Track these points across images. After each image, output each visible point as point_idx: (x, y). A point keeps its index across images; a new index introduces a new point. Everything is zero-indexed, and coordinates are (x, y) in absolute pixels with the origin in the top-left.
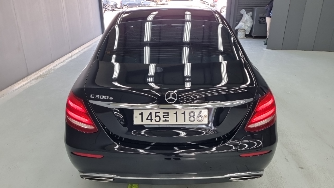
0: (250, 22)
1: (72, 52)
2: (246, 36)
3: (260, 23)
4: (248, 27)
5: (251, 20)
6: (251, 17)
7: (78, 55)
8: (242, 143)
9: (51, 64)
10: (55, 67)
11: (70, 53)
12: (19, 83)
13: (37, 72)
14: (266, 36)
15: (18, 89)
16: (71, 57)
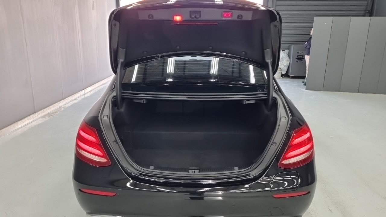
0: (286, 61)
1: (85, 90)
2: (283, 75)
3: (297, 61)
4: (285, 66)
5: (288, 58)
6: (287, 55)
7: (92, 92)
8: (275, 180)
9: (61, 101)
10: (66, 104)
11: (83, 91)
12: (23, 120)
13: (45, 109)
14: (305, 77)
15: (23, 127)
16: (84, 95)
